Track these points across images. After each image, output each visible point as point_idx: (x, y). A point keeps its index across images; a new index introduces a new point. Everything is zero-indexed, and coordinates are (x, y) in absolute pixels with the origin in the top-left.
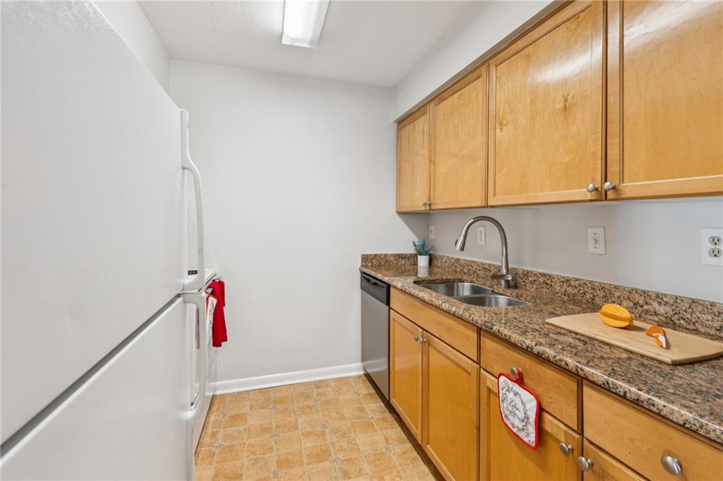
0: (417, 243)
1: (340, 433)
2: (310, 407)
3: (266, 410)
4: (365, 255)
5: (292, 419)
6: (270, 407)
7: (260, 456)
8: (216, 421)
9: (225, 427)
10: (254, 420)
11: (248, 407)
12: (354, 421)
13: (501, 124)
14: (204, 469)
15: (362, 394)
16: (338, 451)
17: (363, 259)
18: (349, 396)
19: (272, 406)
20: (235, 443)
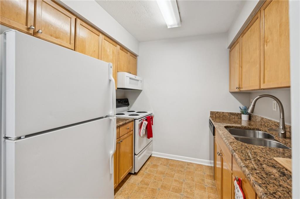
0: (242, 108)
1: (189, 186)
2: (182, 172)
3: (166, 167)
4: (212, 112)
5: (173, 173)
6: (167, 166)
7: (157, 181)
8: (149, 164)
9: (150, 167)
10: (160, 169)
11: (160, 163)
12: (197, 183)
13: (266, 42)
14: (140, 178)
15: (206, 174)
16: (185, 192)
17: (211, 113)
18: (200, 173)
19: (168, 166)
20: (151, 173)
